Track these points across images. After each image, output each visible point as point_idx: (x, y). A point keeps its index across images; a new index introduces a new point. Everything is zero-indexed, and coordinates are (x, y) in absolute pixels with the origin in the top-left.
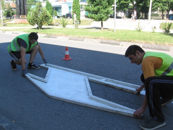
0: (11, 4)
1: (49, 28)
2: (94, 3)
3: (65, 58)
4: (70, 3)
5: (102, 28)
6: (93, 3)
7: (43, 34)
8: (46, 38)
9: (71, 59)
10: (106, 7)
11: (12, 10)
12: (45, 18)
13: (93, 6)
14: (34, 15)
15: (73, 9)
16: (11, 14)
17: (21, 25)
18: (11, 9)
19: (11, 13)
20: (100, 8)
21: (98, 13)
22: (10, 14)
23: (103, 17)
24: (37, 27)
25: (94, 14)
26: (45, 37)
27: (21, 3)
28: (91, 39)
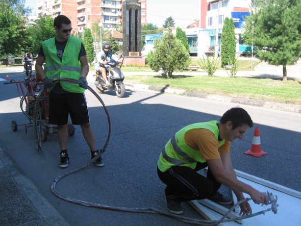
0: (112, 33)
1: (184, 77)
2: (271, 31)
3: (252, 151)
4: (212, 30)
5: (285, 79)
6: (269, 31)
7: (178, 88)
8: (184, 97)
9: (265, 153)
10: (294, 39)
11: (115, 43)
12: (179, 59)
13: (268, 37)
14: (159, 53)
15: (223, 41)
16: (114, 49)
17: (131, 68)
18: (114, 41)
19: (114, 47)
20: (284, 40)
21: (278, 50)
22: (112, 49)
23: (288, 58)
24: (162, 74)
25: (271, 51)
26: (184, 94)
27: (131, 32)
28: (279, 104)
